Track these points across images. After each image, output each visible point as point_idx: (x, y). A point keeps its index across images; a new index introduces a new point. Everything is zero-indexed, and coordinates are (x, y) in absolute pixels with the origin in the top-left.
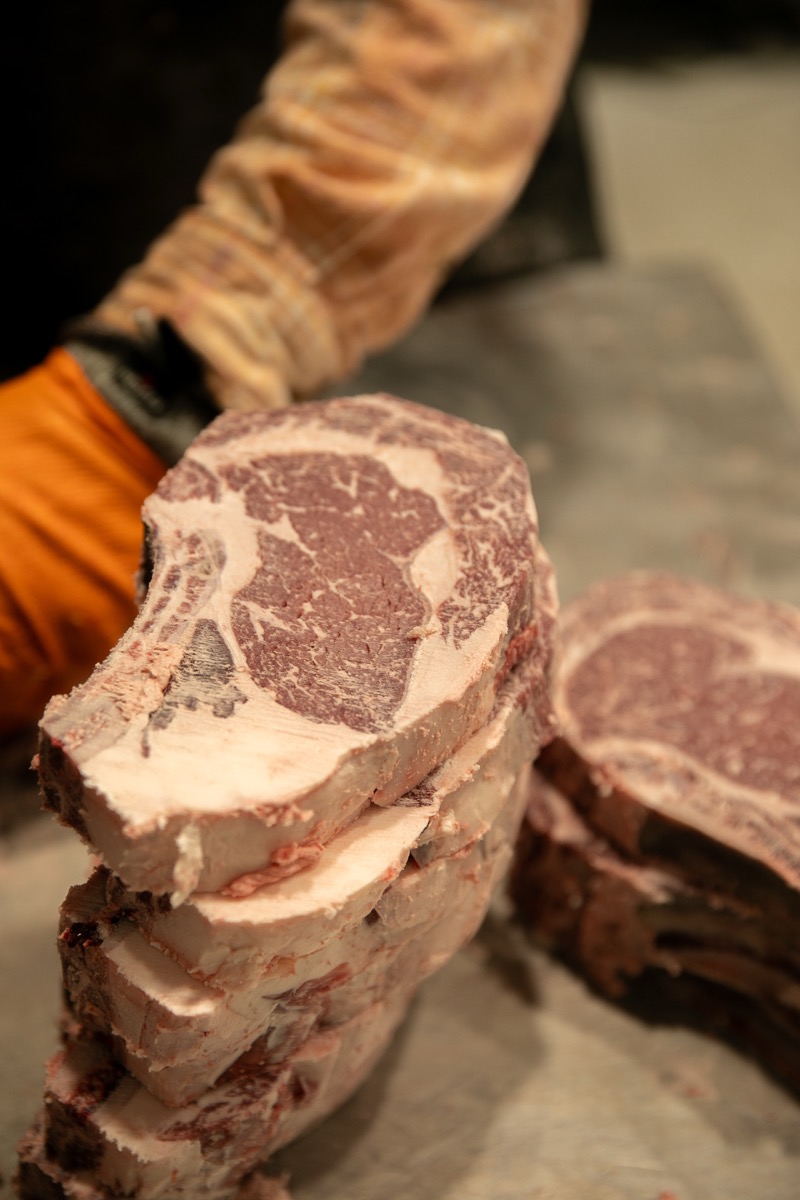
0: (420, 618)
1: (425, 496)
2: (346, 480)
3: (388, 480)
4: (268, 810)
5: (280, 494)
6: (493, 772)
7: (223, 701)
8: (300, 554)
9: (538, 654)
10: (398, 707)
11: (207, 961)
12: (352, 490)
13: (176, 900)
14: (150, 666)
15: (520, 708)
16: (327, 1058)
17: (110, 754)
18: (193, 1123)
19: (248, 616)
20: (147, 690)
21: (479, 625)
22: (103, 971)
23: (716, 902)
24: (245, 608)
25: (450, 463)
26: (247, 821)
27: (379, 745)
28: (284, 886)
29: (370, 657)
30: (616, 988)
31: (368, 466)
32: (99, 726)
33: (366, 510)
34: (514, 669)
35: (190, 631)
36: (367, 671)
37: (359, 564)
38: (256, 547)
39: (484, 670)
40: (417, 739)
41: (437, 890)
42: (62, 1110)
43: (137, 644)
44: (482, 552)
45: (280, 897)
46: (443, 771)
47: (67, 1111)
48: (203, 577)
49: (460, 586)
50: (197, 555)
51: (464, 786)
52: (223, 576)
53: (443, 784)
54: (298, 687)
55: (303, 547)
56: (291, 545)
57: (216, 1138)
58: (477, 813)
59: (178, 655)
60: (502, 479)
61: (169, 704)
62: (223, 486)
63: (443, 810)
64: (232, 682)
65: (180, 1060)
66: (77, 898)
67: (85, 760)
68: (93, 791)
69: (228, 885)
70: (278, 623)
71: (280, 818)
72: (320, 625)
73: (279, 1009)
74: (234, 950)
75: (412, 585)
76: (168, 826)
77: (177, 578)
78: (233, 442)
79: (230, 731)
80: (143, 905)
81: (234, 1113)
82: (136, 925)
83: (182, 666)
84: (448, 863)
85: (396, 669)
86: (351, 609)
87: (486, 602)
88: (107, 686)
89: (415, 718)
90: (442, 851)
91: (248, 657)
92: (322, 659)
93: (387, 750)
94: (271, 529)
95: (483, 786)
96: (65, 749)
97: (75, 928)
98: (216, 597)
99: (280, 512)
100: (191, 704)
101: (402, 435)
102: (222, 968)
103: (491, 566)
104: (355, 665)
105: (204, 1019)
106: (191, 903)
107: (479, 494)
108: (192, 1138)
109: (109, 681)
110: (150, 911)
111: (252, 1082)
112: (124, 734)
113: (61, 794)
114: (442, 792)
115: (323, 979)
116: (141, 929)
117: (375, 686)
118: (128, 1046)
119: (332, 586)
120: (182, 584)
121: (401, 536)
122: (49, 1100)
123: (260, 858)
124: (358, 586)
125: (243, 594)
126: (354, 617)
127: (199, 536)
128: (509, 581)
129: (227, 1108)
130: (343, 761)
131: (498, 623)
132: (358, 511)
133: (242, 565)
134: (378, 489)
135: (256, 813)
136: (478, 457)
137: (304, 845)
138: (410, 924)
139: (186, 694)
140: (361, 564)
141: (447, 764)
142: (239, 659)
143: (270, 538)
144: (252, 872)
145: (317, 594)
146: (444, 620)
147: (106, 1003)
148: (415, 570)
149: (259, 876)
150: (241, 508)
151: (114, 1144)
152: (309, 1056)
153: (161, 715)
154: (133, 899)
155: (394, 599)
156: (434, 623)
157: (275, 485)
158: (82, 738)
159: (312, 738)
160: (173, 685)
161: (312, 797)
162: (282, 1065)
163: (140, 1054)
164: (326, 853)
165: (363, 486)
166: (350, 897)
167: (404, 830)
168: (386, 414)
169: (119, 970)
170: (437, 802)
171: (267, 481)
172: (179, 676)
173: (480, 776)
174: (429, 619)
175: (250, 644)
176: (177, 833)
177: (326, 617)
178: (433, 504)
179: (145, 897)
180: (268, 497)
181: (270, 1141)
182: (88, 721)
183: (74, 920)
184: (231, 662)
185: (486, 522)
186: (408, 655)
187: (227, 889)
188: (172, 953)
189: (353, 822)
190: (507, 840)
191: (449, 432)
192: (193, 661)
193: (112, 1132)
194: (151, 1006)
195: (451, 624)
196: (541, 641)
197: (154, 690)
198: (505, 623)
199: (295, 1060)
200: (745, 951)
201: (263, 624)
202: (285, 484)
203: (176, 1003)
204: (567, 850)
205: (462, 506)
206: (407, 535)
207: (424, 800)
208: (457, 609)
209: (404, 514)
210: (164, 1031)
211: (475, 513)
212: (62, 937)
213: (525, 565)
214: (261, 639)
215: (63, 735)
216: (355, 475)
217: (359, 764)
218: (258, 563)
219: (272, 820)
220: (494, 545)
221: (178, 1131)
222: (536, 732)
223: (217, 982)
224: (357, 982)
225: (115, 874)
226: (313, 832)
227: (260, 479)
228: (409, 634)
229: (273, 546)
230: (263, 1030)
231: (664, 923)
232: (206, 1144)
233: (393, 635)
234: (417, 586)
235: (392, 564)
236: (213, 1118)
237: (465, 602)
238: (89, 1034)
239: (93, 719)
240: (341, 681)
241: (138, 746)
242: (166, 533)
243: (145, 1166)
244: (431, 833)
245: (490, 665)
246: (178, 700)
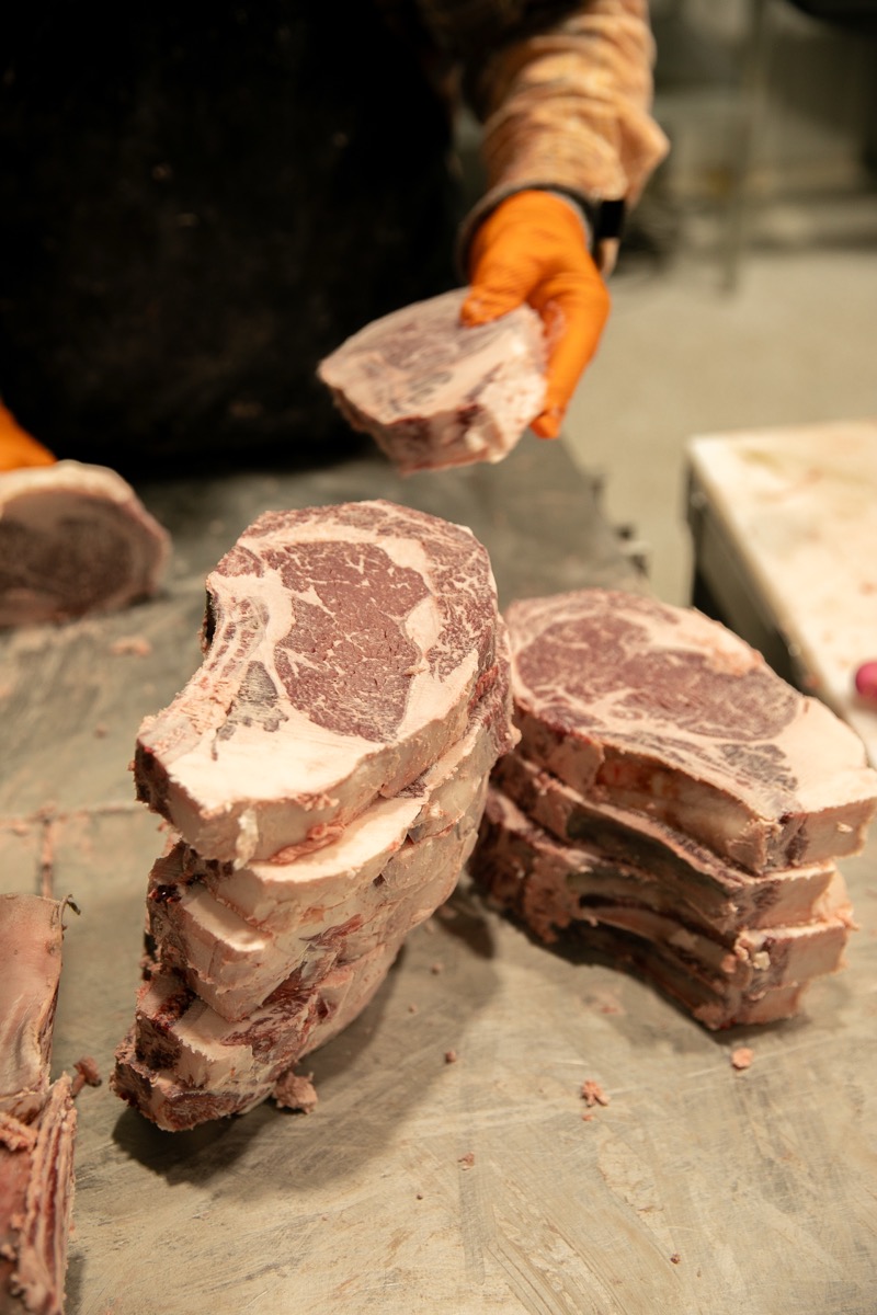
0: (414, 660)
1: (414, 573)
2: (356, 562)
3: (386, 561)
4: (306, 798)
5: (308, 571)
6: (466, 774)
7: (270, 720)
8: (324, 614)
9: (498, 688)
10: (399, 724)
11: (260, 911)
12: (361, 568)
13: (238, 864)
14: (216, 695)
15: (486, 727)
16: (343, 986)
17: (188, 759)
18: (247, 1033)
19: (287, 659)
20: (214, 712)
21: (457, 665)
22: (181, 921)
23: (624, 872)
24: (284, 653)
25: (431, 549)
26: (293, 806)
27: (386, 751)
28: (317, 855)
29: (378, 688)
30: (550, 937)
31: (371, 551)
32: (179, 738)
33: (371, 583)
34: (480, 700)
35: (244, 670)
36: (375, 698)
37: (367, 622)
38: (292, 610)
39: (462, 697)
40: (413, 748)
41: (426, 860)
42: (150, 1025)
43: (205, 679)
44: (458, 613)
45: (314, 863)
46: (431, 772)
47: (153, 1025)
48: (253, 631)
49: (442, 637)
50: (247, 615)
51: (447, 783)
52: (267, 631)
53: (431, 781)
54: (325, 710)
55: (326, 610)
56: (317, 608)
57: (263, 1044)
58: (455, 803)
59: (236, 687)
60: (471, 561)
61: (231, 722)
62: (265, 565)
63: (432, 801)
64: (277, 706)
65: (239, 985)
66: (160, 867)
67: (170, 762)
68: (176, 785)
69: (276, 854)
70: (309, 664)
71: (315, 804)
72: (340, 665)
73: (311, 949)
74: (280, 903)
75: (407, 636)
76: (232, 810)
77: (234, 631)
78: (272, 534)
79: (277, 741)
80: (212, 871)
81: (277, 1025)
82: (205, 886)
83: (240, 695)
84: (434, 840)
85: (397, 697)
86: (362, 653)
87: (462, 648)
88: (185, 709)
89: (412, 731)
90: (430, 832)
91: (288, 688)
92: (342, 690)
93: (392, 755)
94: (301, 596)
95: (459, 783)
96: (155, 755)
97: (161, 889)
98: (263, 645)
99: (308, 584)
100: (247, 722)
101: (396, 529)
102: (271, 916)
103: (464, 623)
104: (366, 694)
105: (257, 954)
106: (248, 868)
107: (454, 571)
108: (247, 1043)
109: (185, 705)
110: (217, 875)
111: (290, 1003)
112: (198, 743)
113: (151, 788)
114: (431, 787)
115: (342, 926)
116: (210, 890)
117: (382, 709)
118: (200, 976)
119: (348, 637)
120: (237, 635)
121: (397, 601)
122: (139, 1018)
123: (300, 834)
124: (367, 637)
125: (283, 643)
126: (365, 659)
127: (249, 601)
128: (478, 633)
129: (272, 1022)
130: (361, 763)
131: (471, 663)
132: (366, 583)
133: (281, 622)
134: (380, 568)
135: (298, 800)
136: (452, 545)
137: (331, 825)
138: (406, 886)
139: (243, 715)
140: (369, 622)
141: (434, 767)
142: (281, 689)
143: (301, 603)
144: (294, 845)
145: (337, 643)
146: (432, 661)
147: (183, 945)
148: (408, 625)
149: (299, 848)
150: (279, 580)
151: (189, 1048)
152: (330, 984)
153: (225, 730)
154: (204, 866)
155: (394, 647)
156: (424, 664)
157: (303, 564)
158: (167, 746)
159: (337, 746)
160: (233, 708)
161: (337, 789)
162: (311, 991)
163: (209, 981)
164: (347, 832)
165: (368, 565)
166: (365, 863)
167: (404, 814)
168: (385, 514)
169: (194, 919)
170: (427, 794)
171: (298, 562)
172: (237, 702)
173: (458, 776)
174: (420, 660)
175: (289, 679)
176: (239, 815)
177: (345, 659)
178: (421, 578)
179: (213, 864)
180: (299, 573)
181: (301, 1048)
182: (171, 735)
183: (160, 883)
184: (276, 692)
185: (460, 591)
186: (406, 686)
187: (275, 857)
188: (233, 906)
189: (366, 809)
190: (474, 827)
191: (430, 527)
192: (247, 691)
193: (186, 1038)
194: (218, 945)
195: (437, 664)
196: (500, 679)
197: (219, 711)
198: (476, 663)
199: (320, 987)
200: (646, 907)
201: (298, 665)
202: (310, 563)
203: (236, 942)
204: (514, 836)
205: (442, 580)
206: (402, 601)
207: (418, 793)
208: (440, 653)
209: (399, 586)
210: (228, 963)
211: (451, 585)
212: (150, 895)
213: (489, 622)
214: (297, 676)
215: (154, 744)
216: (362, 557)
217: (372, 765)
218: (294, 621)
219: (309, 806)
220: (466, 608)
221: (236, 1039)
222: (497, 746)
223: (267, 927)
224: (366, 930)
225: (192, 847)
226: (338, 815)
227: (292, 560)
228: (406, 672)
229: (303, 609)
230: (299, 964)
231: (585, 888)
232: (256, 1048)
233: (394, 673)
234: (411, 637)
235: (392, 621)
236: (261, 1029)
237: (447, 649)
238: (168, 969)
239: (175, 733)
240: (357, 706)
241: (209, 753)
242: (224, 599)
243: (212, 1064)
244: (422, 818)
245: (466, 693)
246: (237, 719)
